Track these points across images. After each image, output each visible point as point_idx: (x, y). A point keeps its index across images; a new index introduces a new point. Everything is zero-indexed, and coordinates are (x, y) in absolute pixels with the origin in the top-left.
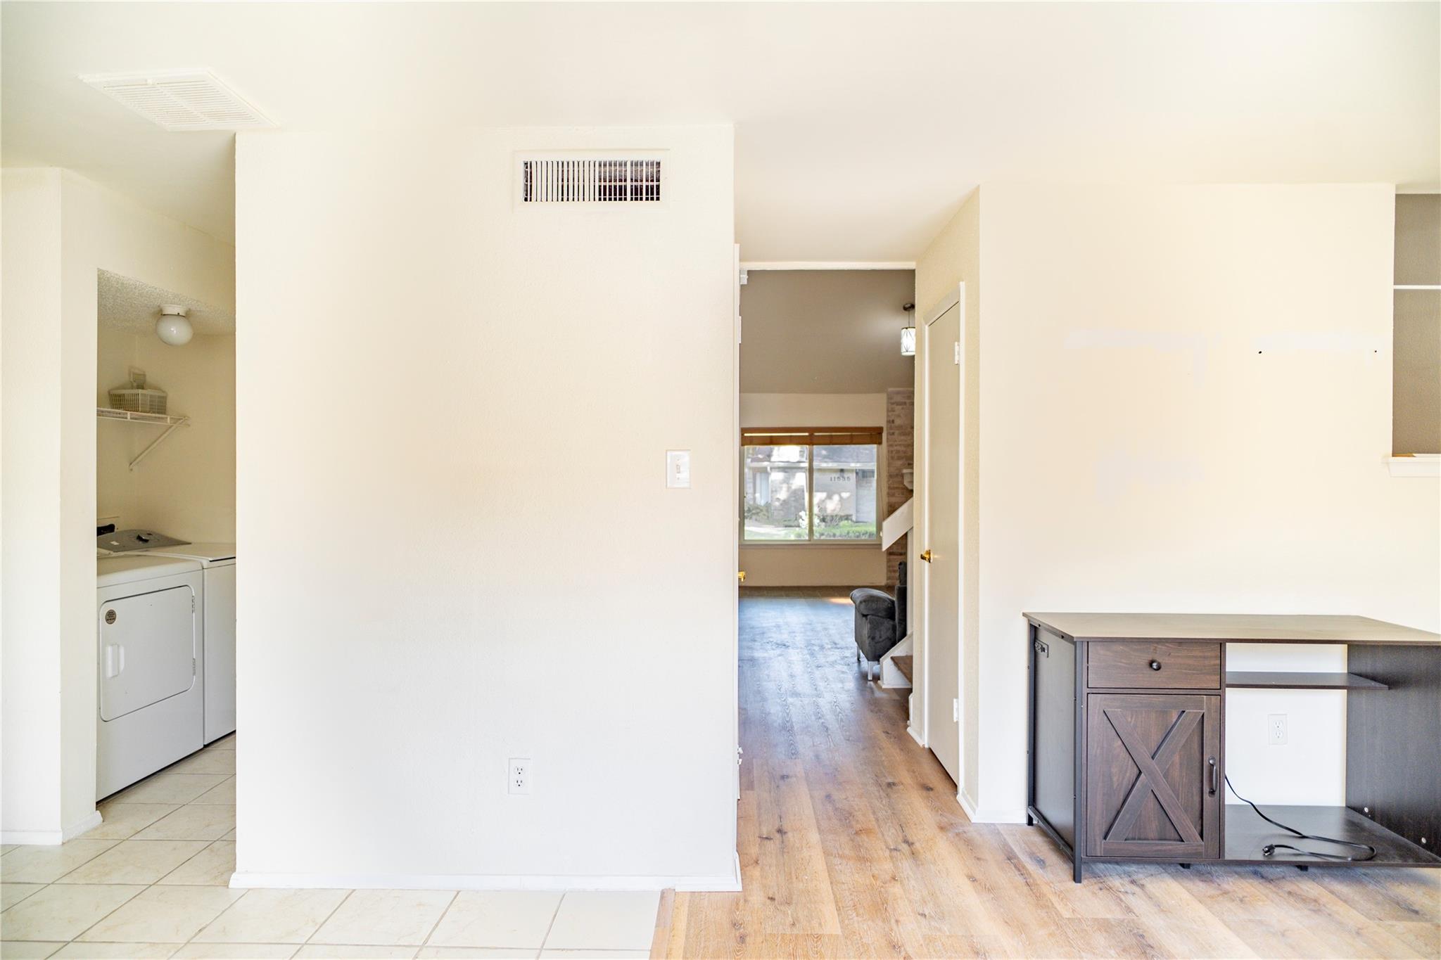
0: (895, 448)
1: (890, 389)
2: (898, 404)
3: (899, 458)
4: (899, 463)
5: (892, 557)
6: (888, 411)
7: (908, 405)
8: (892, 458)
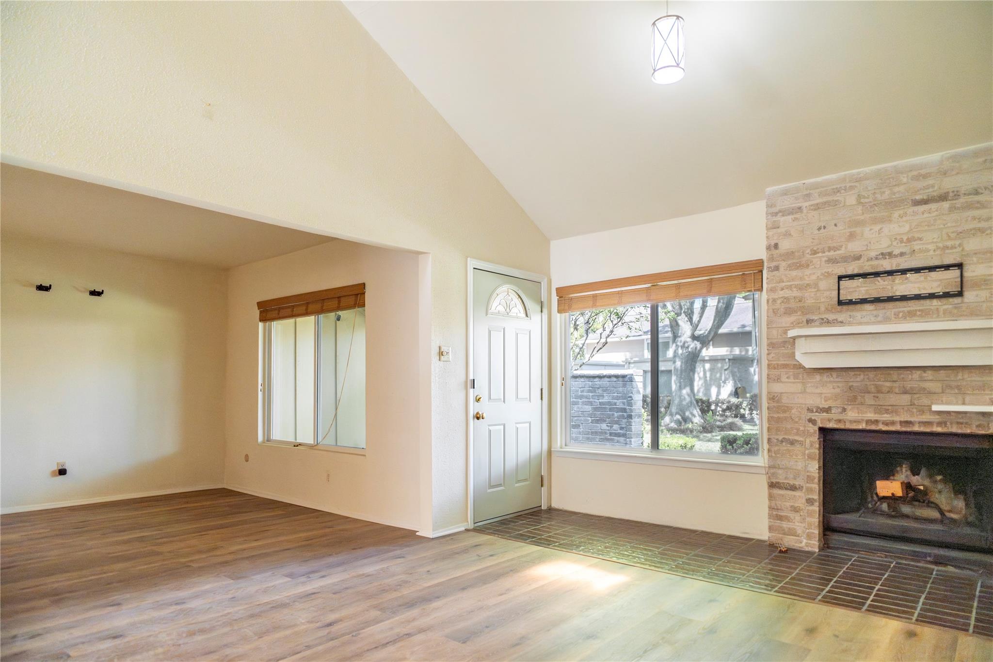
0: (781, 293)
1: (769, 190)
2: (784, 213)
3: (789, 312)
4: (787, 320)
5: (776, 491)
6: (768, 229)
7: (805, 211)
8: (775, 312)
